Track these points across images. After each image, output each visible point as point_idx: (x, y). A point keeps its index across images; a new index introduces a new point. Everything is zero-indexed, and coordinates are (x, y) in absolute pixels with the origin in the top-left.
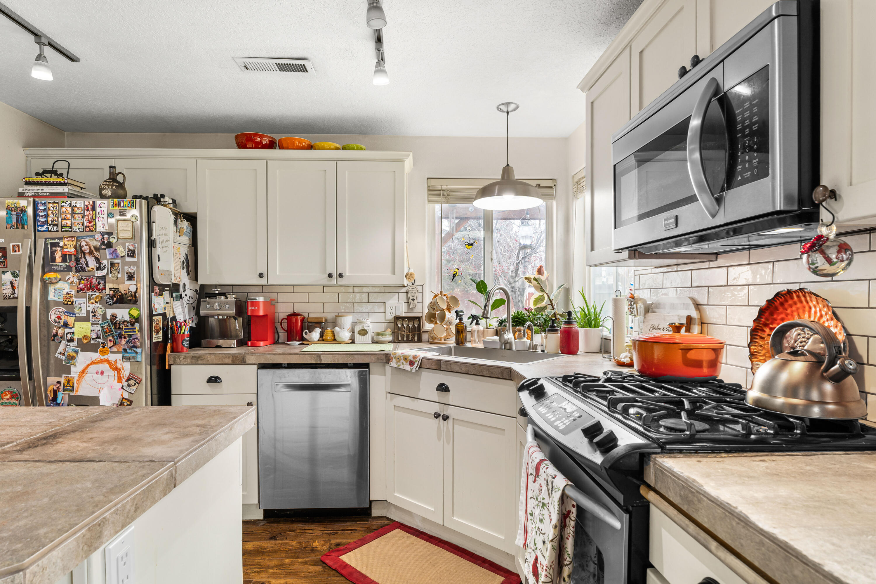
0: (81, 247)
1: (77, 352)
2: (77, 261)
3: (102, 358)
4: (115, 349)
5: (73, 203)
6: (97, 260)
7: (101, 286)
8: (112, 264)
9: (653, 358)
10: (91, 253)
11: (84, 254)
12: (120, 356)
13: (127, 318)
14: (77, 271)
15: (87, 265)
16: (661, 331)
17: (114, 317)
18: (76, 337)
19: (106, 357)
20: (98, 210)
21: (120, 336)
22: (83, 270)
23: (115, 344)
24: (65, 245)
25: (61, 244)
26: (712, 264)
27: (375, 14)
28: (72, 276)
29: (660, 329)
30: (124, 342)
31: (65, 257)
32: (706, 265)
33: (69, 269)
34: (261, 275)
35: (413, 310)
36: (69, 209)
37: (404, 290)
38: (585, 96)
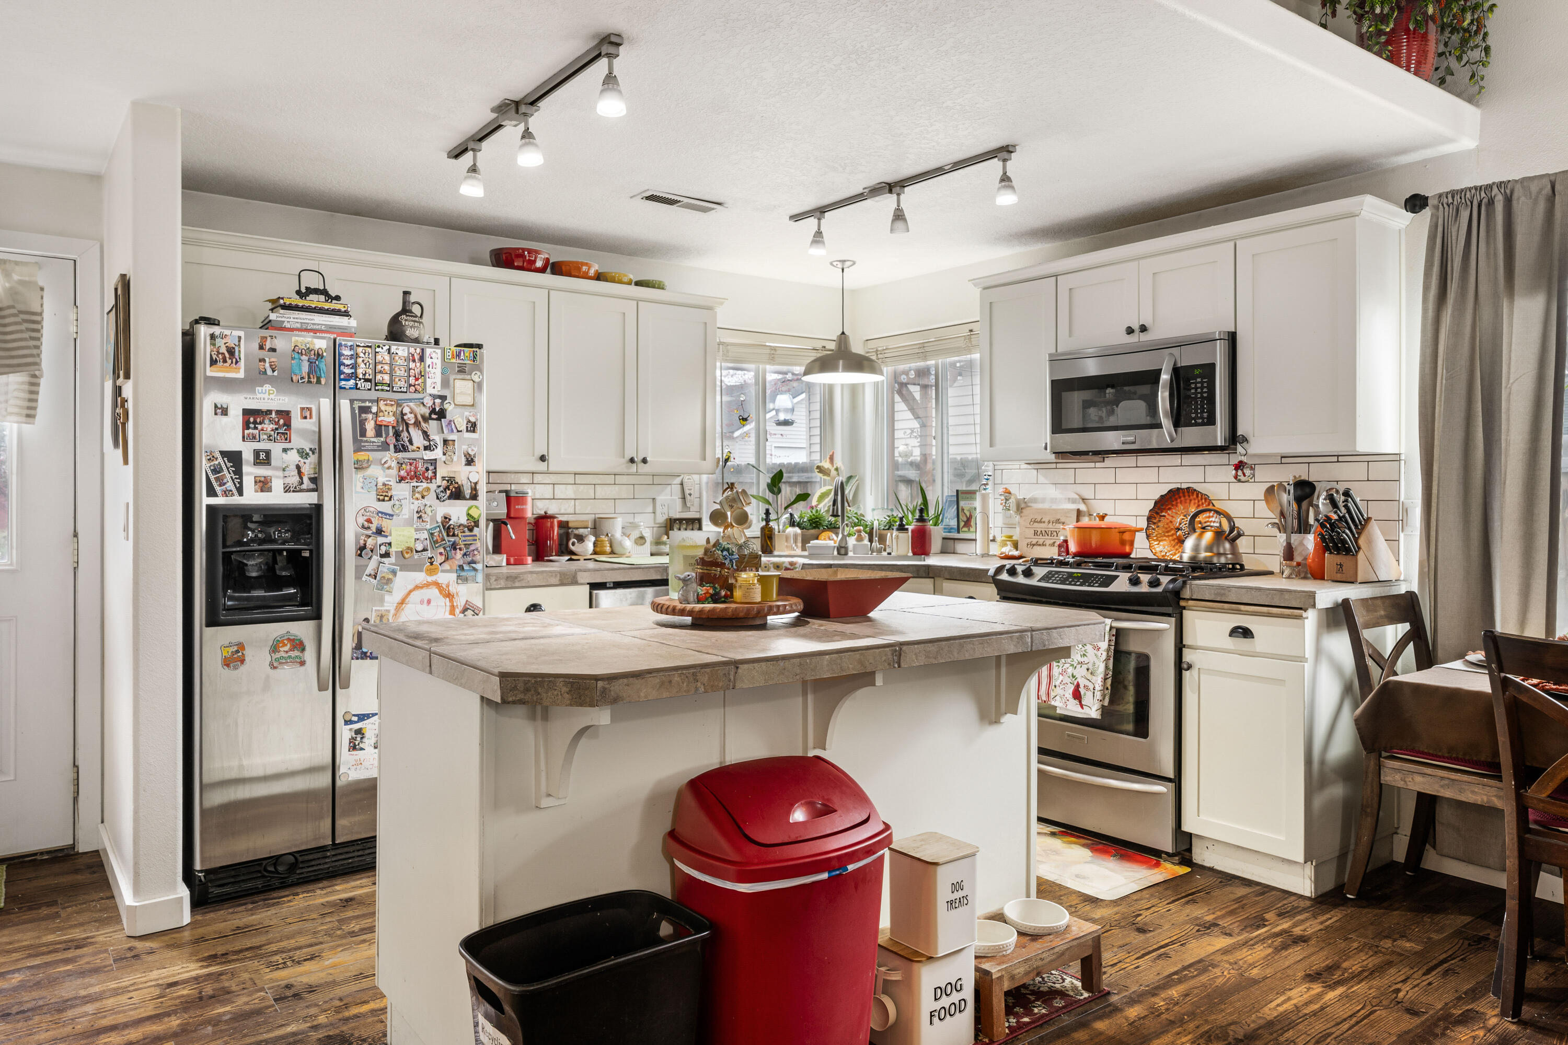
0: (403, 414)
1: (394, 573)
2: (397, 435)
3: (430, 579)
4: (446, 566)
5: (393, 349)
6: (426, 435)
7: (430, 474)
8: (445, 442)
9: (1091, 544)
10: (417, 424)
11: (407, 425)
12: (454, 576)
13: (464, 520)
14: (397, 450)
15: (411, 442)
16: (1046, 524)
17: (446, 518)
18: (393, 550)
19: (433, 578)
20: (428, 361)
21: (454, 547)
22: (405, 449)
23: (447, 559)
24: (380, 410)
25: (374, 409)
26: (1098, 465)
28: (390, 457)
29: (1044, 522)
30: (459, 554)
31: (379, 429)
32: (1092, 465)
33: (385, 447)
34: (543, 458)
35: (688, 509)
36: (387, 358)
37: (678, 480)
38: (977, 291)
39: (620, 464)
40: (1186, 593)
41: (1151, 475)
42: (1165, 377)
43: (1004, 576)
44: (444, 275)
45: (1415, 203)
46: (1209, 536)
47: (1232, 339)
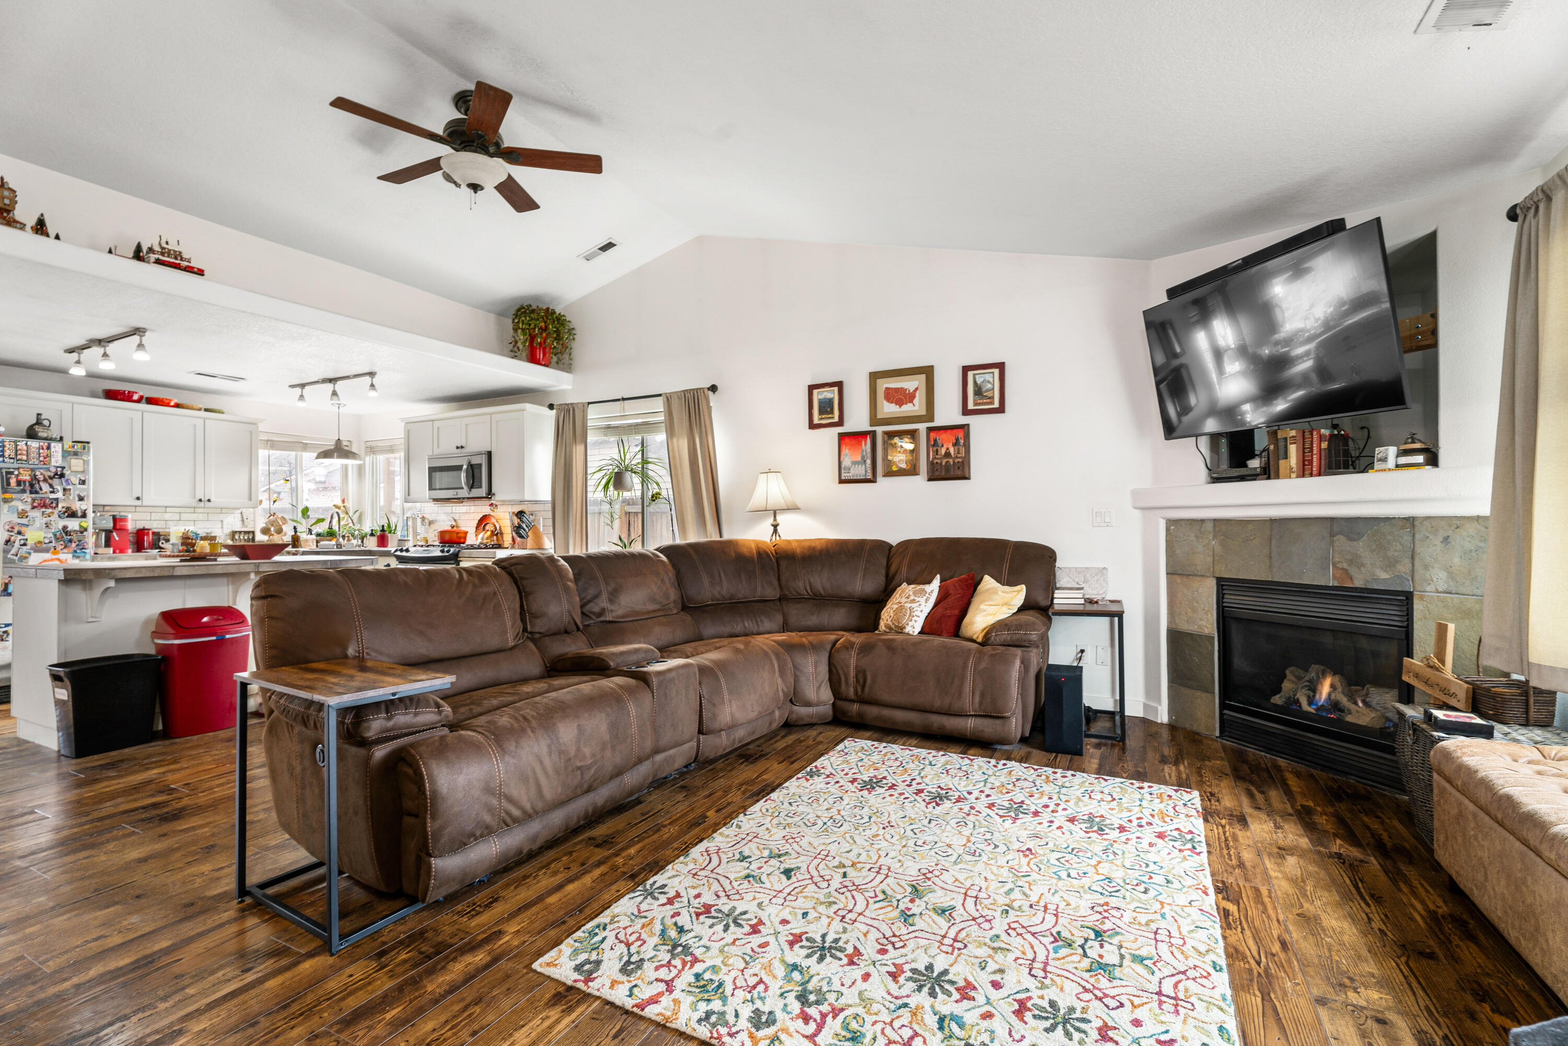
0: (35, 476)
1: (30, 554)
2: (32, 485)
3: (54, 557)
4: (65, 551)
5: (29, 443)
6: (51, 486)
7: (54, 505)
8: (65, 490)
10: (45, 480)
11: (39, 481)
12: (71, 556)
13: (77, 528)
14: (31, 493)
15: (41, 489)
17: (65, 528)
18: (29, 542)
19: (57, 556)
20: (53, 449)
21: (71, 541)
22: (37, 492)
23: (65, 547)
24: (20, 473)
25: (16, 473)
27: (335, 397)
28: (27, 497)
30: (74, 545)
31: (19, 483)
33: (24, 491)
34: (138, 498)
35: (246, 527)
36: (25, 448)
37: (239, 511)
38: (403, 424)
39: (194, 502)
40: (460, 555)
41: (473, 509)
42: (465, 467)
43: (398, 553)
44: (69, 402)
45: (551, 407)
46: (489, 533)
47: (489, 454)
